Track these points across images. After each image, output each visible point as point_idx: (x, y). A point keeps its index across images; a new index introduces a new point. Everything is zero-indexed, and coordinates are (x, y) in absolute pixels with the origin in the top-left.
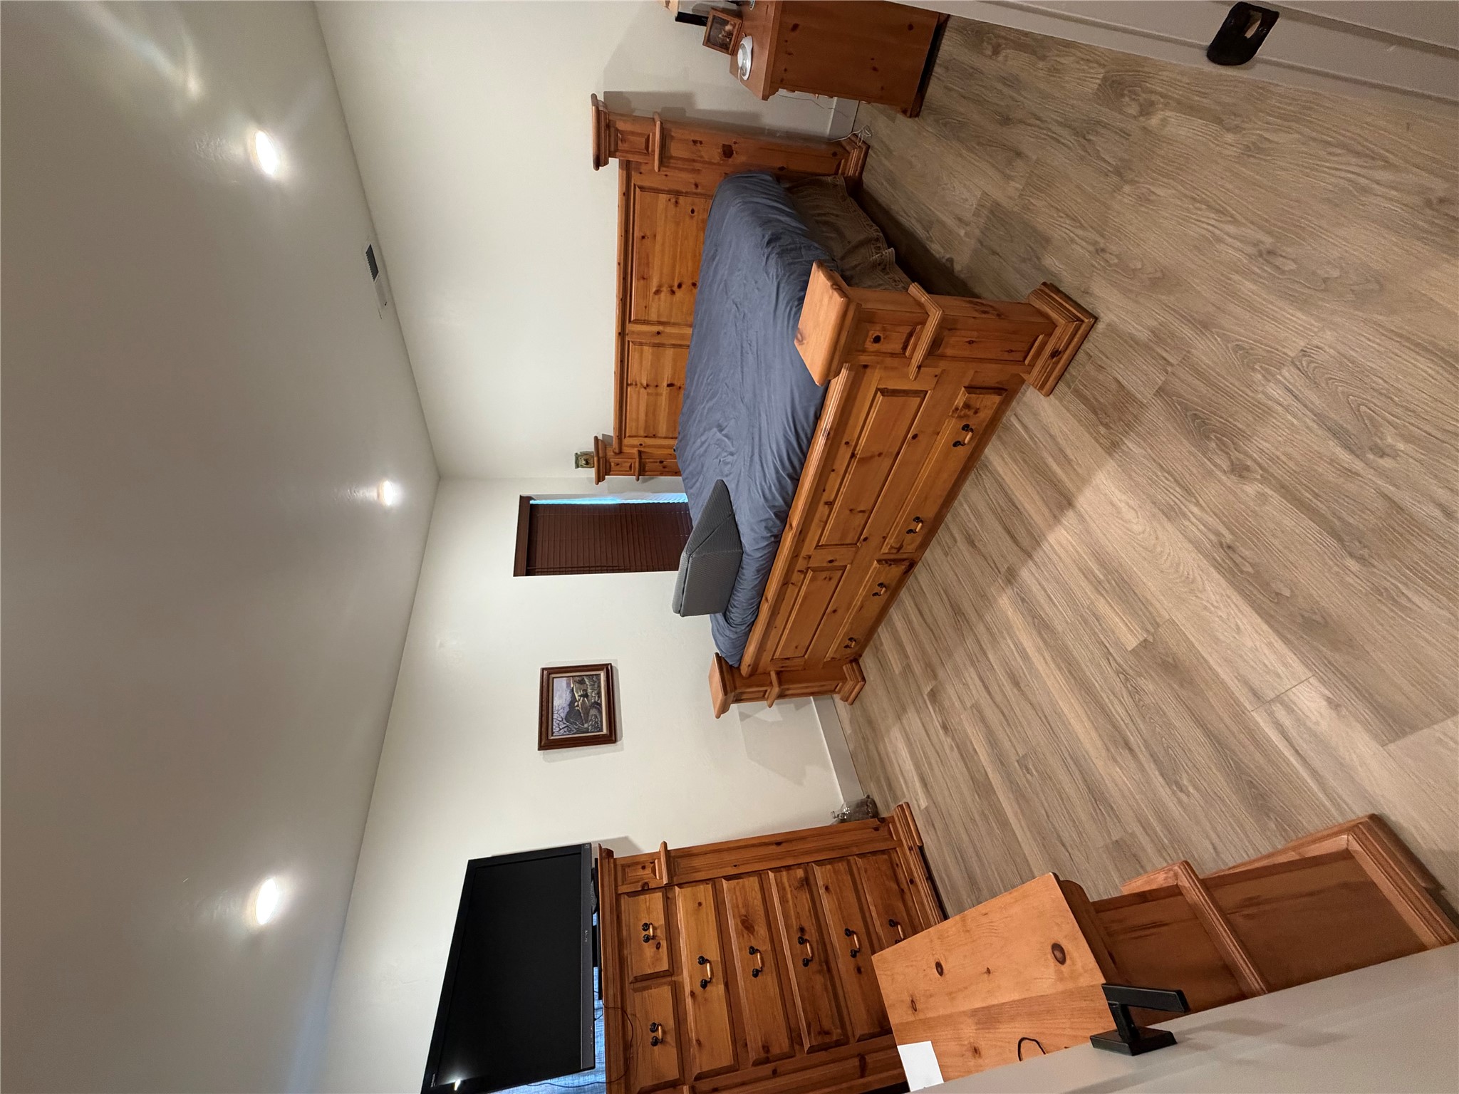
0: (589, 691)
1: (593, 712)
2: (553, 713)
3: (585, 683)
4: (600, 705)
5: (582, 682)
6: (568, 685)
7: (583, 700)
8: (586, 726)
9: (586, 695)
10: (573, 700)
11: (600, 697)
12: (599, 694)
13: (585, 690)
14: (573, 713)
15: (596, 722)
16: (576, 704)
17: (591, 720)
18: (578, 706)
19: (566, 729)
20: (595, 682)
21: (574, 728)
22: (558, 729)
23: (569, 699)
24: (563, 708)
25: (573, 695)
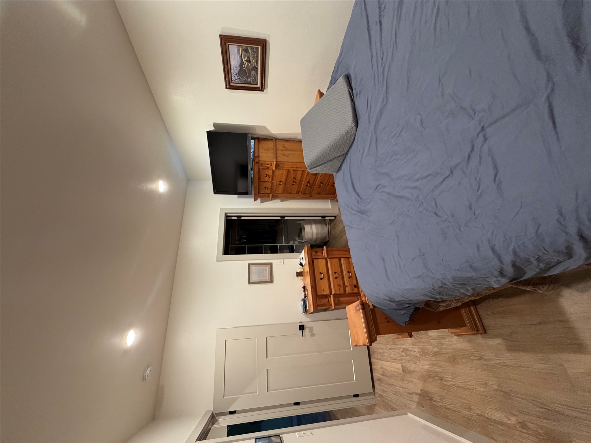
0: (251, 58)
1: (253, 72)
2: (231, 69)
3: (249, 52)
4: (257, 69)
5: (246, 51)
6: (238, 51)
7: (248, 64)
8: (249, 80)
9: (249, 61)
10: (242, 63)
11: (257, 64)
12: (257, 61)
13: (249, 57)
14: (242, 71)
15: (255, 79)
16: (244, 66)
17: (252, 77)
18: (245, 67)
19: (239, 80)
20: (255, 53)
21: (243, 80)
22: (235, 79)
23: (239, 62)
24: (236, 67)
25: (242, 60)
